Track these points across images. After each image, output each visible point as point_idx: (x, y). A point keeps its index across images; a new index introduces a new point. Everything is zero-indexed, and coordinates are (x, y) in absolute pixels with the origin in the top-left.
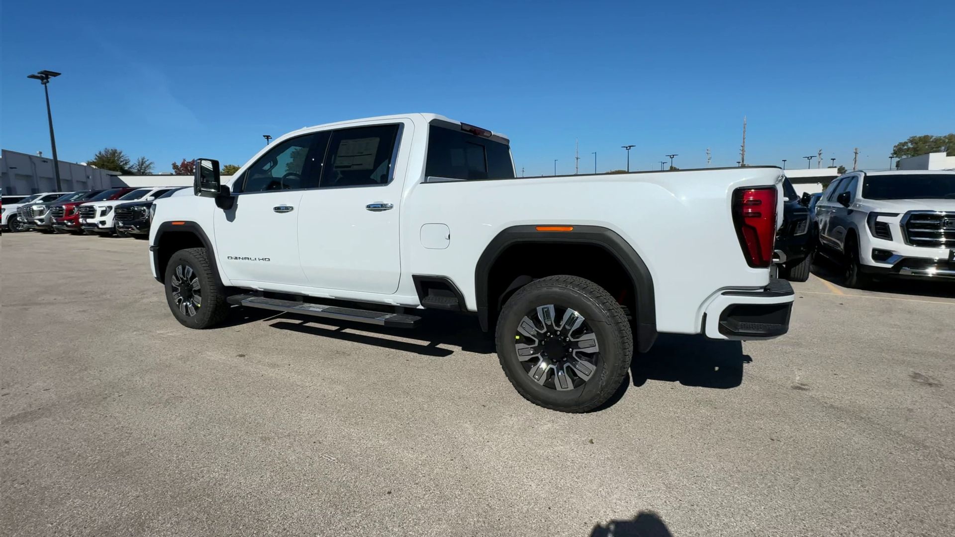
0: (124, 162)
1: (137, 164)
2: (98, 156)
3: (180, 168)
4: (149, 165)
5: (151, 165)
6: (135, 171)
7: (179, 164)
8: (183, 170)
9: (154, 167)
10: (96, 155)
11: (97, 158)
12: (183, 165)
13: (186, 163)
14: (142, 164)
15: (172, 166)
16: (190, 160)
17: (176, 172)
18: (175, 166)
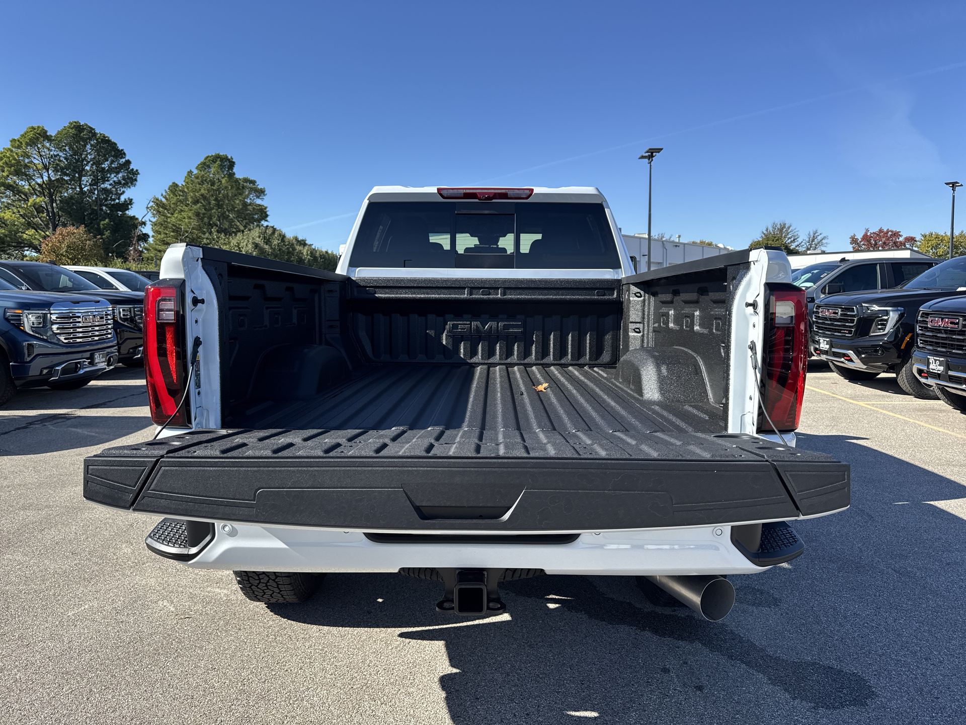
0: (792, 239)
1: (807, 240)
2: (764, 234)
3: (861, 242)
4: (821, 241)
5: (823, 241)
6: (801, 249)
7: (859, 237)
8: (864, 244)
9: (826, 243)
10: (763, 232)
11: (763, 236)
12: (866, 238)
13: (869, 234)
14: (813, 241)
15: (849, 240)
16: (876, 230)
17: (854, 248)
18: (854, 241)
